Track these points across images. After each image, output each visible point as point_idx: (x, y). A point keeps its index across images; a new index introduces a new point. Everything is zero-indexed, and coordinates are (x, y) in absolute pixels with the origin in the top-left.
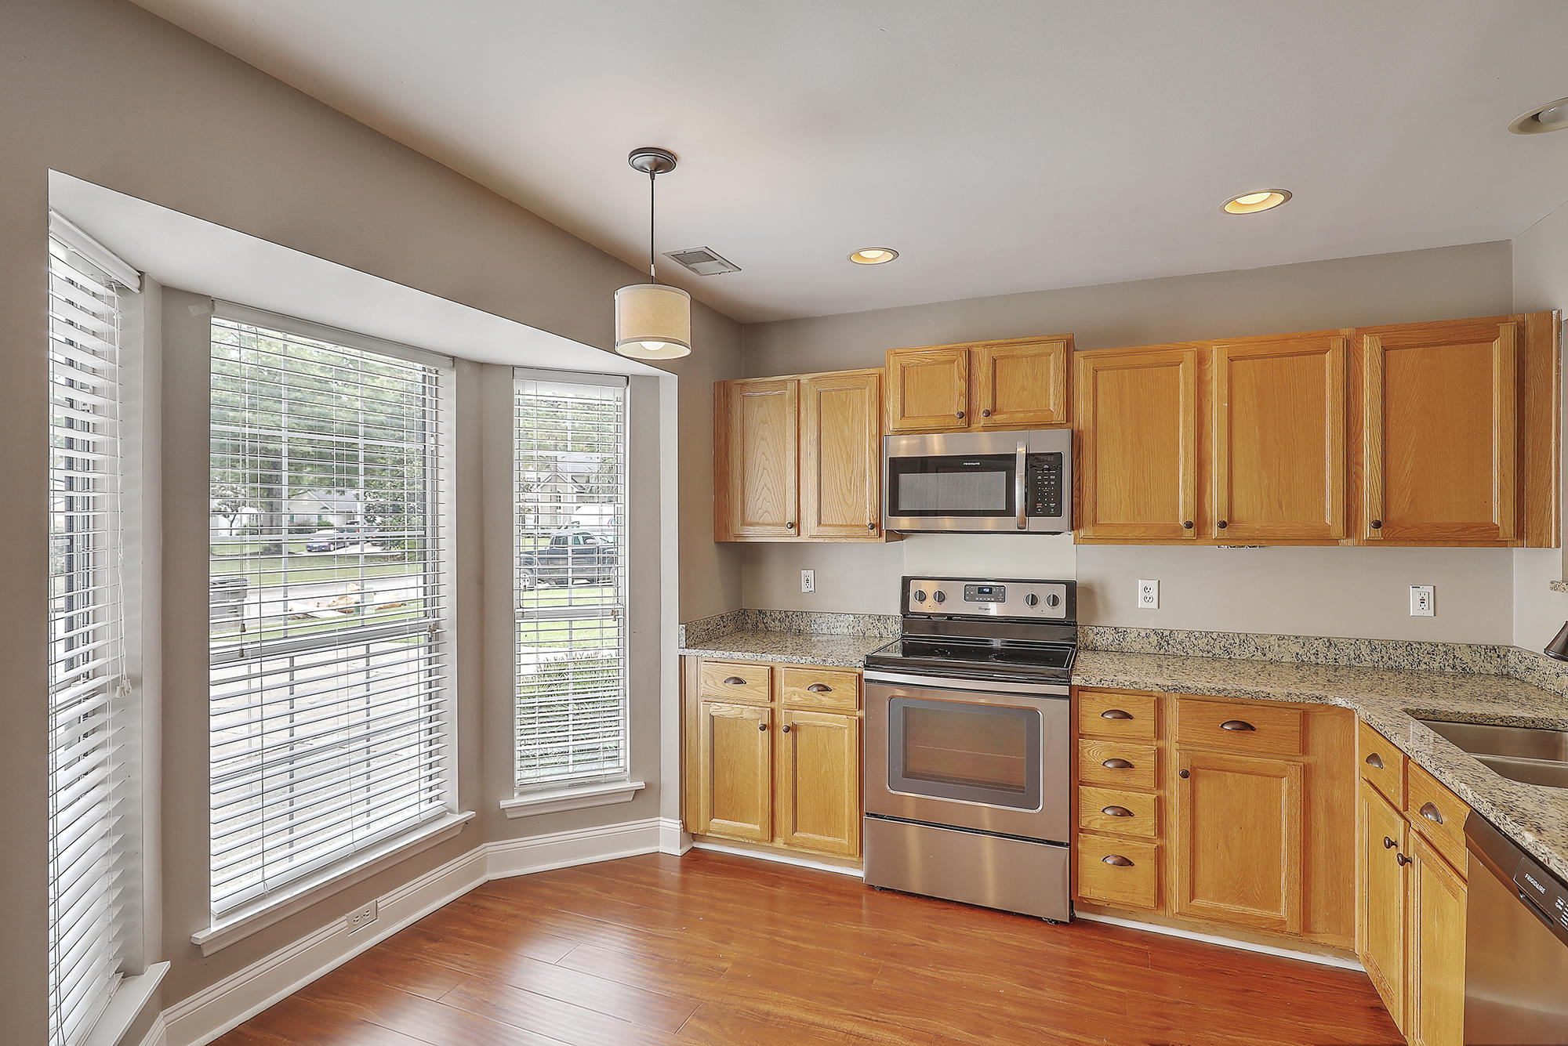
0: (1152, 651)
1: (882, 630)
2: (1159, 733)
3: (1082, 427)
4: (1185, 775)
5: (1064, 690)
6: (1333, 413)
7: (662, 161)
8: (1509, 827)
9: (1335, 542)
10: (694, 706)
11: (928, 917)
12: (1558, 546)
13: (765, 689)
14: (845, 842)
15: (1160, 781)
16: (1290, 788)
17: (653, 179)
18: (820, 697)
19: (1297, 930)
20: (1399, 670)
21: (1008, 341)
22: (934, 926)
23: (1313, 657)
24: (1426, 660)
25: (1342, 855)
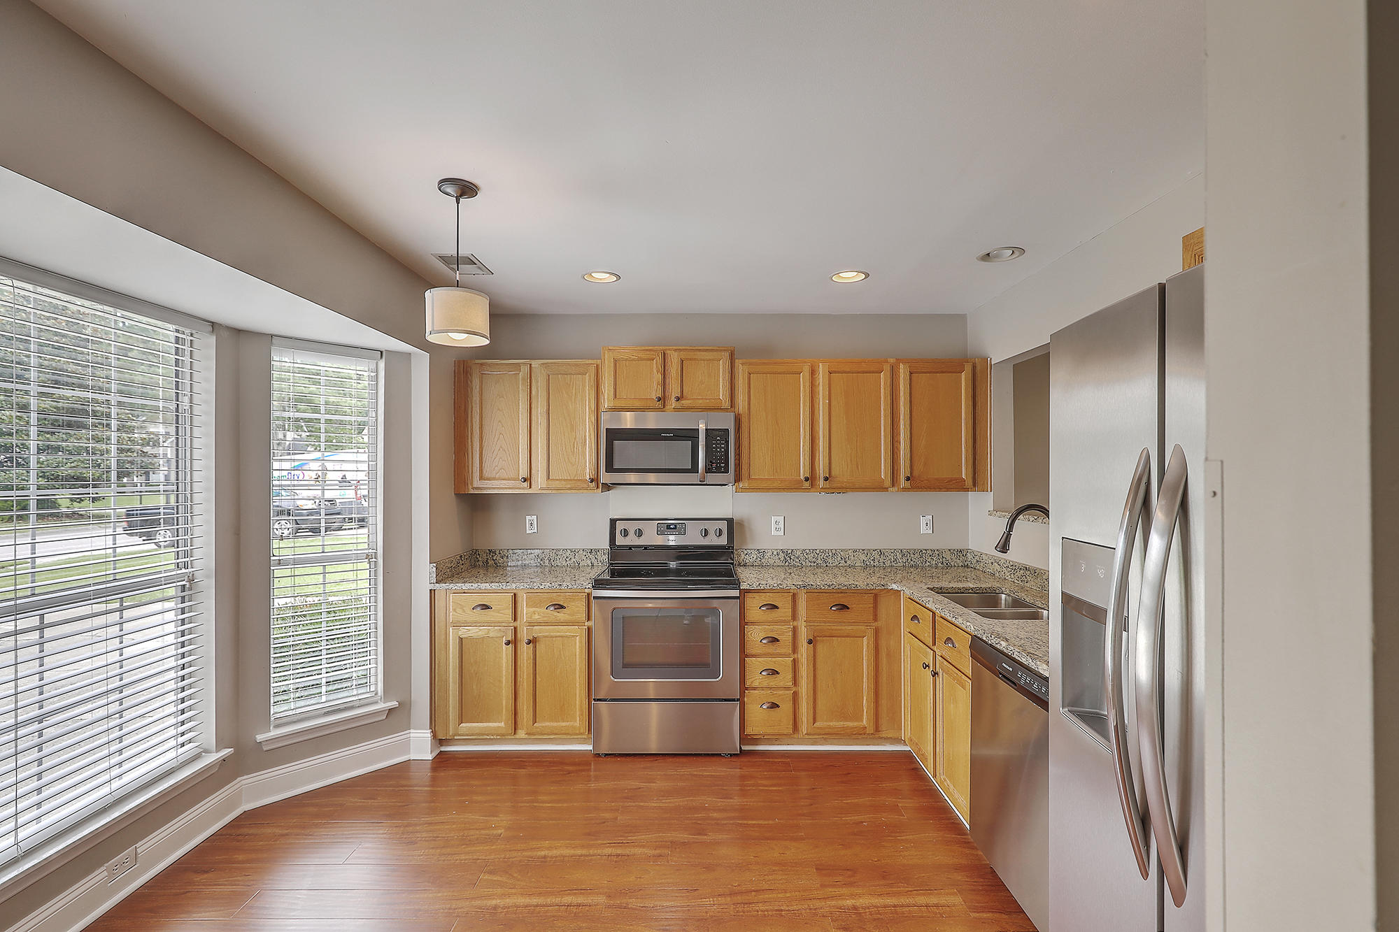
0: (781, 564)
1: (593, 560)
2: (794, 617)
3: (741, 412)
4: (810, 642)
5: (736, 593)
6: (885, 410)
7: (466, 189)
8: (993, 641)
9: (886, 489)
10: (443, 632)
11: (644, 768)
12: (991, 491)
13: (510, 612)
14: (577, 724)
15: (795, 649)
16: (868, 643)
17: (458, 203)
18: (556, 614)
19: (872, 732)
20: (916, 567)
21: (691, 348)
22: (650, 773)
23: (872, 562)
24: (929, 560)
25: (895, 679)
